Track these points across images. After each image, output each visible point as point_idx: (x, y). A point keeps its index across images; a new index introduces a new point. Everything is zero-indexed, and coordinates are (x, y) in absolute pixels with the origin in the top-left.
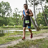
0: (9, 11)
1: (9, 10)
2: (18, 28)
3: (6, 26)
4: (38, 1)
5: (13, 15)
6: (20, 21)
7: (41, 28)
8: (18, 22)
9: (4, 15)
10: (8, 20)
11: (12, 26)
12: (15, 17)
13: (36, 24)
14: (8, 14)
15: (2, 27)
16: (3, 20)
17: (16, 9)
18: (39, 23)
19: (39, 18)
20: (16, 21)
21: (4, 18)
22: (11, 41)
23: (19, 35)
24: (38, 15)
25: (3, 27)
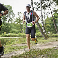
0: (11, 16)
1: (11, 14)
2: (22, 36)
3: (8, 34)
4: (45, 4)
5: (15, 20)
6: (24, 28)
7: (50, 36)
8: (21, 29)
9: (5, 21)
10: (10, 26)
11: (14, 34)
12: (18, 23)
13: (44, 31)
14: (10, 19)
15: (2, 34)
16: (4, 26)
17: (19, 13)
18: (47, 30)
19: (48, 24)
20: (19, 28)
21: (5, 24)
22: (14, 50)
23: (24, 43)
24: (46, 20)
25: (4, 35)
